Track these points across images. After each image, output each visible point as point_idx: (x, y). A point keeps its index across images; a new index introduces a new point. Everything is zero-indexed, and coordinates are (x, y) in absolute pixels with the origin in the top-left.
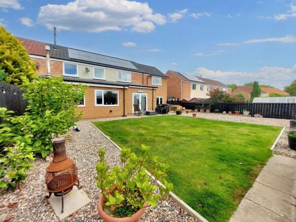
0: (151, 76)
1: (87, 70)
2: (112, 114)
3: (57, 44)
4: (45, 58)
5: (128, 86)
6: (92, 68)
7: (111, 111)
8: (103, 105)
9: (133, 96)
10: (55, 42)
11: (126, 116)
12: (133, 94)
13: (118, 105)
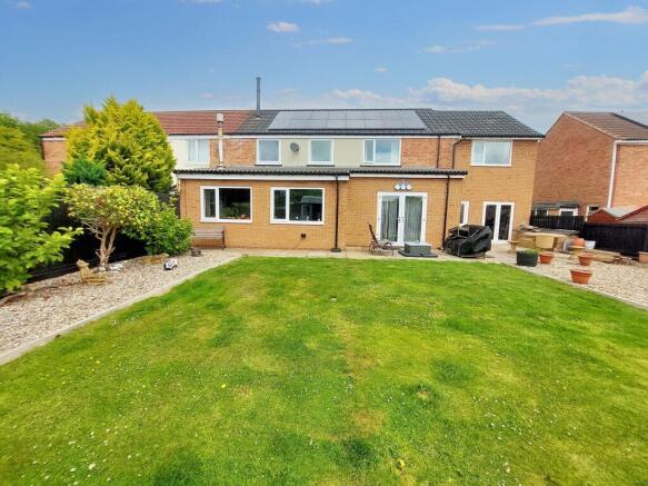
0: (466, 140)
1: (295, 148)
2: (305, 243)
3: (261, 108)
4: (215, 137)
5: (347, 174)
6: (306, 143)
7: (303, 236)
8: (287, 220)
9: (380, 201)
10: (258, 106)
11: (339, 251)
12: (380, 194)
13: (322, 223)
